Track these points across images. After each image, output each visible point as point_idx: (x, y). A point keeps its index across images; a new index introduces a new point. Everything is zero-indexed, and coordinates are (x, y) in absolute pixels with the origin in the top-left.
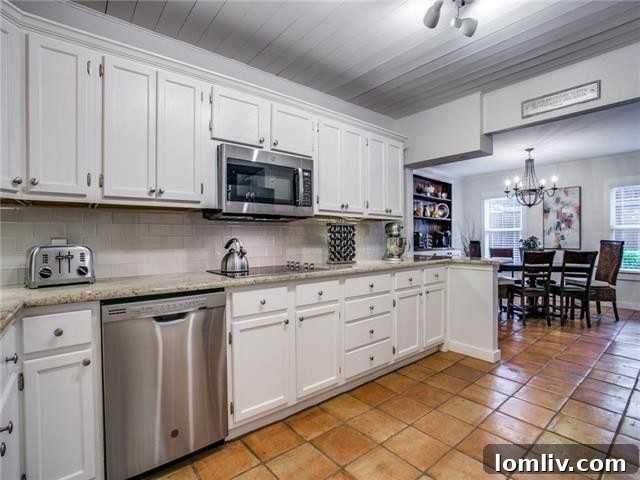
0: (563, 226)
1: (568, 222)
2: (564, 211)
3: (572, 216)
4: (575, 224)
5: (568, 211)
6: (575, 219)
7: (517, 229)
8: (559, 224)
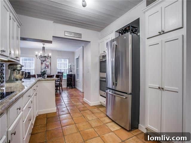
0: (47, 68)
1: (48, 67)
2: (47, 63)
3: (49, 65)
4: (50, 67)
5: (48, 64)
6: (49, 66)
7: (32, 68)
8: (45, 67)
